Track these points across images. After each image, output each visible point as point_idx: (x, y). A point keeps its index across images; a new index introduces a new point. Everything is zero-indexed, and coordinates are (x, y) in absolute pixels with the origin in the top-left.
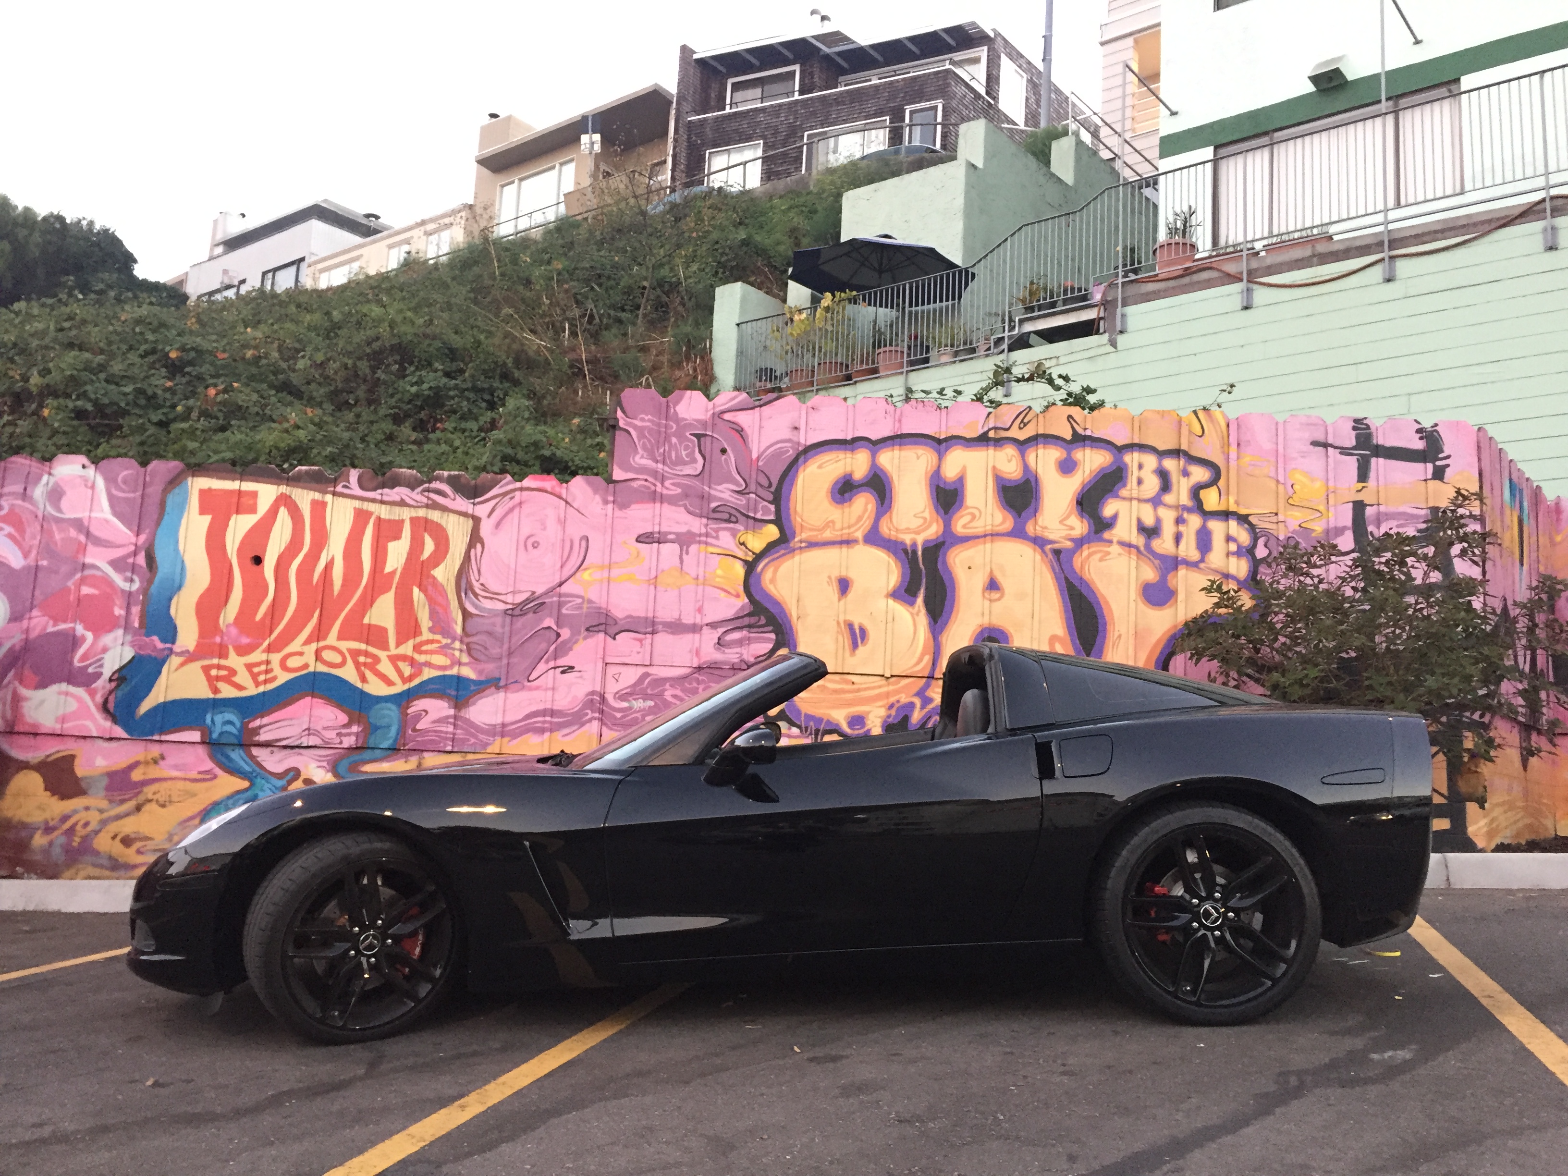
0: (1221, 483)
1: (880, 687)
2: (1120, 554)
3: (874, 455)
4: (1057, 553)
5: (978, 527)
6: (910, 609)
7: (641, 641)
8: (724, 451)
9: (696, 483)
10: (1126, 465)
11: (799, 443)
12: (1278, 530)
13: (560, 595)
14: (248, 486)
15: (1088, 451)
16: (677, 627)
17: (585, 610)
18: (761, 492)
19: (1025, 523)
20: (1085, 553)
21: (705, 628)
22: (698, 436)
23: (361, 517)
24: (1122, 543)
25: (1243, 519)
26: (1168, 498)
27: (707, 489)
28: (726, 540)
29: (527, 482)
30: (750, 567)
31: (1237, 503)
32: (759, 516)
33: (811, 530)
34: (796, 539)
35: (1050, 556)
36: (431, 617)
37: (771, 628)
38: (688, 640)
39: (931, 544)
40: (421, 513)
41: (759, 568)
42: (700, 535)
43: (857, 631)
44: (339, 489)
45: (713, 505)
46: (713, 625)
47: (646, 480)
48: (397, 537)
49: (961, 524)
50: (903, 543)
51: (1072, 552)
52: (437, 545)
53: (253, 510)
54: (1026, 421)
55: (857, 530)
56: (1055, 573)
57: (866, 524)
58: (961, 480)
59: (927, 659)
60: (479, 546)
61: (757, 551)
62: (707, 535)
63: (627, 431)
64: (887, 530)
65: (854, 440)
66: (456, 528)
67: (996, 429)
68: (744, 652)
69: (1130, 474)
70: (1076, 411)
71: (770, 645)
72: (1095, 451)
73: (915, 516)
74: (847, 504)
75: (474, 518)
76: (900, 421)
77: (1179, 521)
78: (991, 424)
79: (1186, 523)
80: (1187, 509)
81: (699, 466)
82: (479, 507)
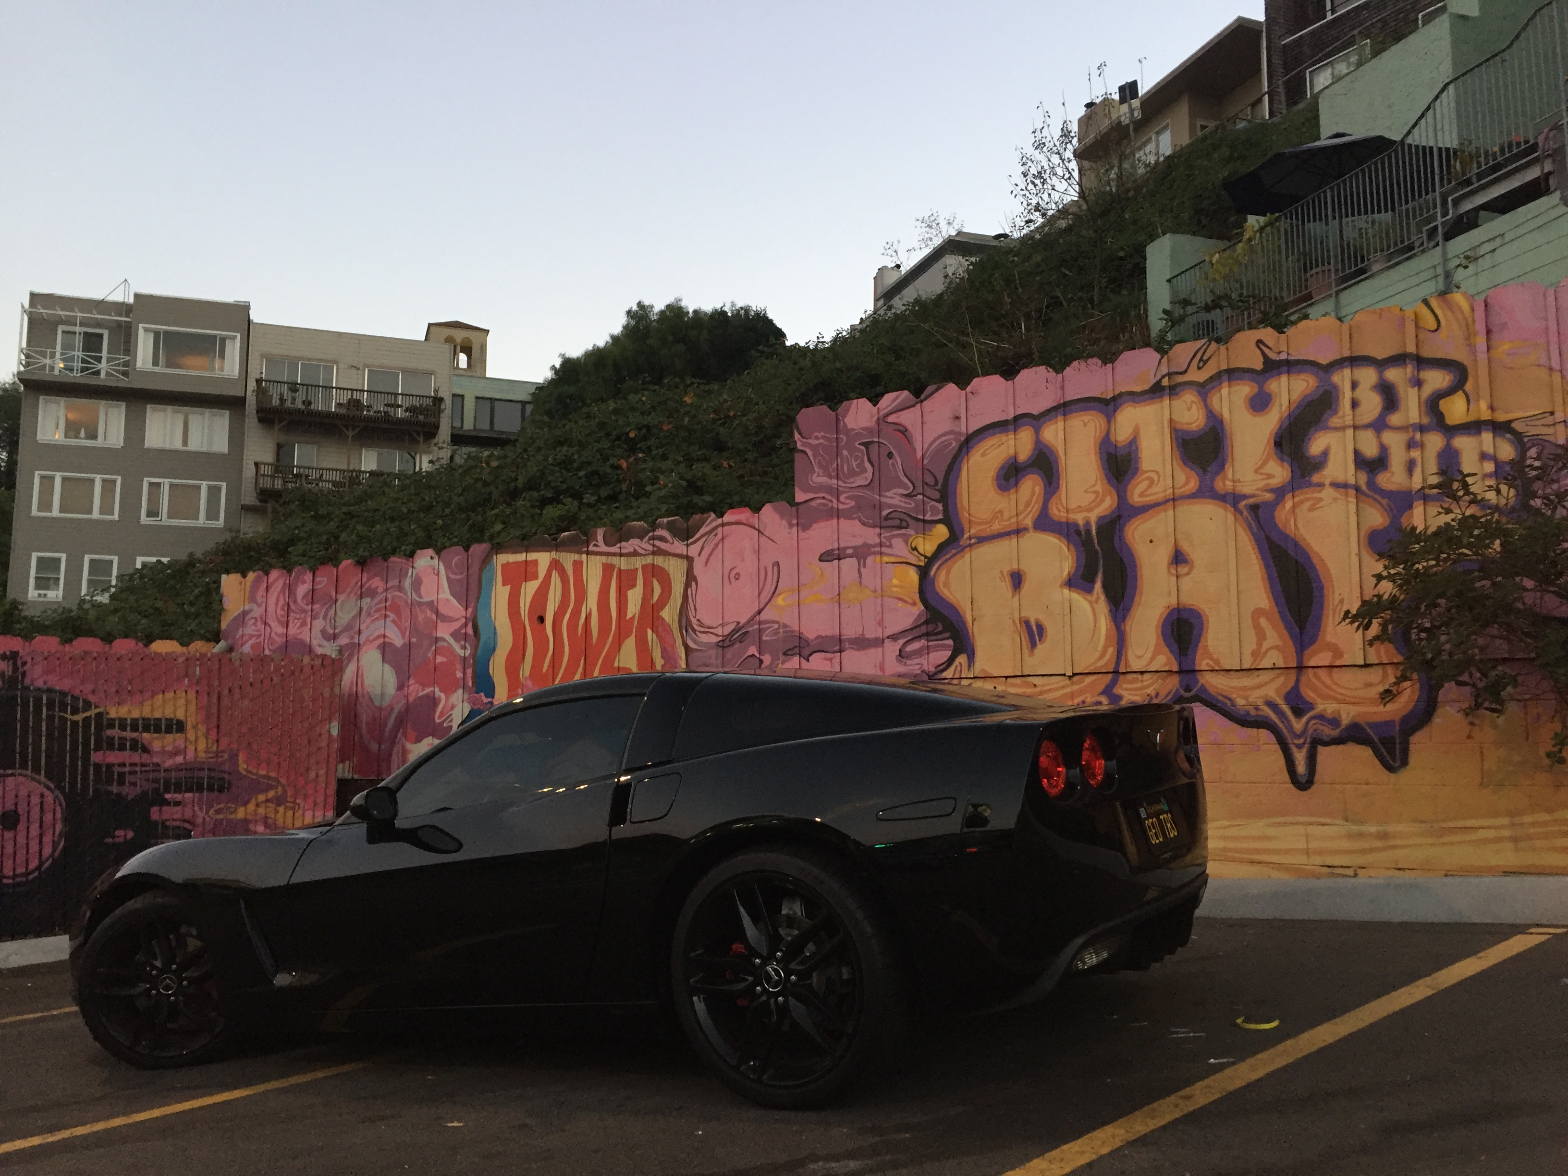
0: (1468, 386)
1: (1063, 687)
2: (1335, 499)
3: (1037, 432)
4: (1254, 508)
5: (1159, 491)
6: (1089, 597)
7: (831, 660)
8: (890, 455)
9: (867, 493)
10: (1335, 387)
11: (960, 433)
12: (1555, 435)
13: (760, 623)
14: (532, 556)
15: (1284, 379)
16: (862, 643)
17: (781, 635)
18: (929, 492)
19: (1213, 480)
20: (1289, 504)
21: (887, 641)
22: (866, 445)
23: (608, 569)
24: (1335, 485)
25: (1501, 428)
26: (1395, 419)
27: (878, 497)
28: (899, 547)
29: (728, 517)
30: (924, 572)
31: (1492, 408)
32: (928, 517)
33: (980, 524)
34: (966, 536)
35: (1245, 513)
36: (663, 655)
37: (947, 635)
38: (874, 654)
39: (1105, 521)
40: (649, 560)
41: (932, 573)
42: (874, 546)
43: (1034, 628)
44: (591, 548)
45: (884, 513)
46: (894, 637)
47: (824, 498)
48: (634, 586)
49: (1138, 493)
50: (1076, 525)
51: (1272, 506)
52: (662, 588)
53: (535, 577)
54: (1205, 358)
55: (1025, 518)
56: (1253, 534)
57: (1035, 509)
58: (1134, 442)
59: (1111, 650)
60: (694, 584)
61: (929, 555)
62: (881, 545)
63: (805, 453)
64: (1057, 512)
65: (1017, 418)
66: (676, 569)
67: (1170, 375)
68: (925, 662)
69: (1341, 397)
70: (1267, 334)
71: (949, 653)
72: (1293, 377)
73: (1086, 491)
74: (1013, 490)
75: (689, 559)
76: (1062, 388)
77: (1411, 445)
78: (1164, 370)
79: (1422, 446)
80: (1422, 429)
81: (869, 475)
82: (691, 548)
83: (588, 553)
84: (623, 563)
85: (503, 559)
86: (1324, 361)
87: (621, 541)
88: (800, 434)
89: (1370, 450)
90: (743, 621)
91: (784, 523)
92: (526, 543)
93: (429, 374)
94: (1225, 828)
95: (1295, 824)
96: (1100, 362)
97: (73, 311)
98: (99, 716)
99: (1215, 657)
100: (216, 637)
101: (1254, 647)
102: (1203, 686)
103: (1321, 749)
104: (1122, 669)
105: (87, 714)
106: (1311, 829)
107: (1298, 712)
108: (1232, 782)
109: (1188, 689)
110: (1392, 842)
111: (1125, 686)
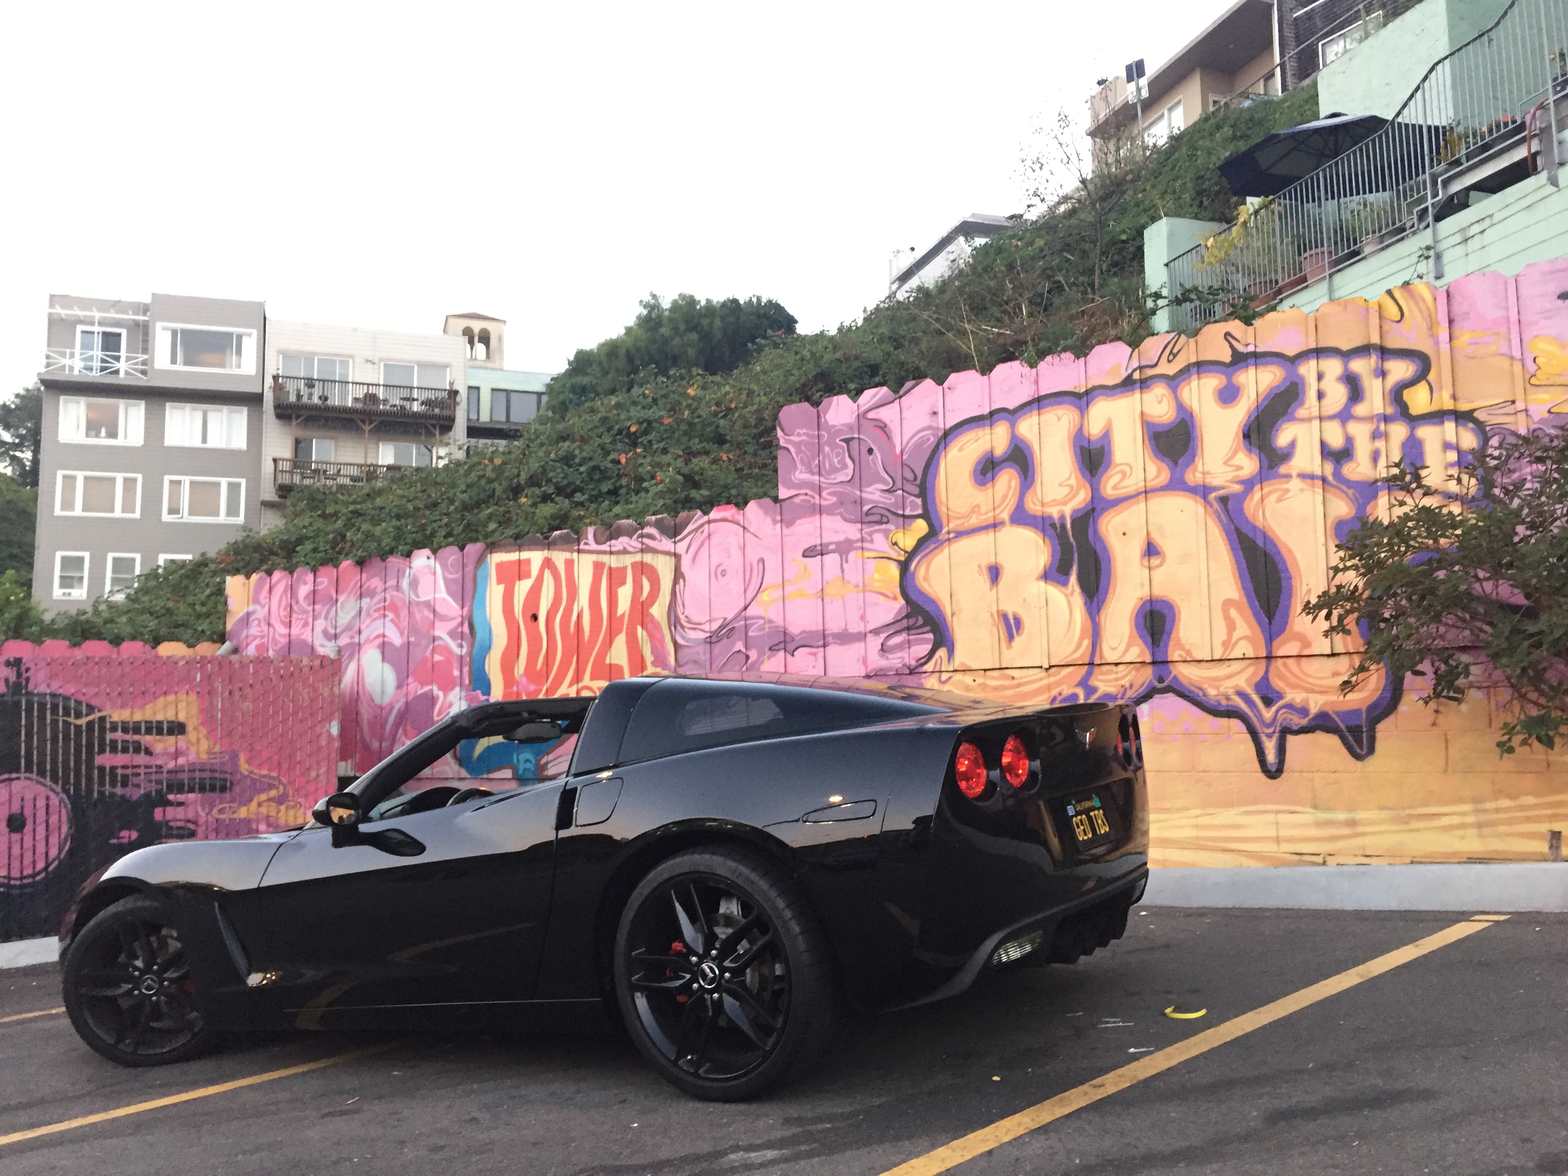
0: (1431, 377)
1: (1041, 679)
2: (1302, 490)
4: (1224, 500)
5: (1134, 483)
6: (1064, 590)
7: (815, 654)
8: (870, 451)
9: (848, 488)
10: (1302, 379)
11: (938, 429)
12: (1517, 423)
13: (746, 619)
14: (525, 555)
15: (1252, 371)
16: (845, 638)
17: (767, 630)
18: (909, 487)
19: (1183, 472)
20: (1257, 495)
21: (869, 636)
22: (847, 441)
23: (598, 567)
24: (1303, 476)
25: (1462, 417)
26: (1360, 409)
27: (858, 493)
28: (880, 543)
29: (714, 514)
30: (904, 566)
31: (1454, 397)
32: (908, 512)
33: (958, 518)
34: (945, 530)
35: (1216, 506)
36: (653, 652)
37: (928, 628)
38: (857, 648)
39: (1079, 515)
40: (638, 557)
41: (912, 568)
42: (856, 541)
43: (1012, 621)
44: (582, 546)
45: (866, 508)
46: (876, 632)
47: (806, 494)
48: (623, 583)
49: (1110, 486)
50: (1050, 517)
51: (1241, 498)
52: (652, 585)
53: (528, 576)
54: (1175, 351)
55: (1002, 511)
56: (1223, 525)
57: (1011, 503)
58: (1106, 436)
59: (1086, 643)
60: (681, 581)
61: (909, 549)
62: (862, 540)
63: (788, 450)
64: (1033, 506)
65: (992, 414)
66: (664, 567)
67: (1141, 368)
68: (906, 656)
69: (1307, 389)
70: (1235, 326)
71: (929, 647)
72: (1261, 369)
73: (1060, 485)
74: (990, 484)
75: (677, 556)
76: (1037, 382)
77: (1375, 435)
78: (1135, 364)
79: (1386, 436)
80: (1386, 419)
81: (850, 471)
82: (679, 545)
83: (579, 551)
84: (614, 562)
85: (498, 557)
86: (1291, 352)
87: (610, 539)
88: (783, 430)
89: (1336, 441)
90: (730, 616)
91: (769, 520)
92: (519, 541)
93: (445, 366)
94: (1197, 817)
95: (1265, 812)
96: (1073, 357)
97: (91, 310)
98: (102, 720)
99: (1187, 647)
100: (222, 638)
101: (1224, 637)
102: (1175, 677)
103: (1291, 739)
104: (1097, 661)
105: (90, 718)
106: (1282, 818)
107: (1268, 702)
108: (1204, 771)
109: (1161, 680)
110: (1360, 829)
111: (1100, 677)
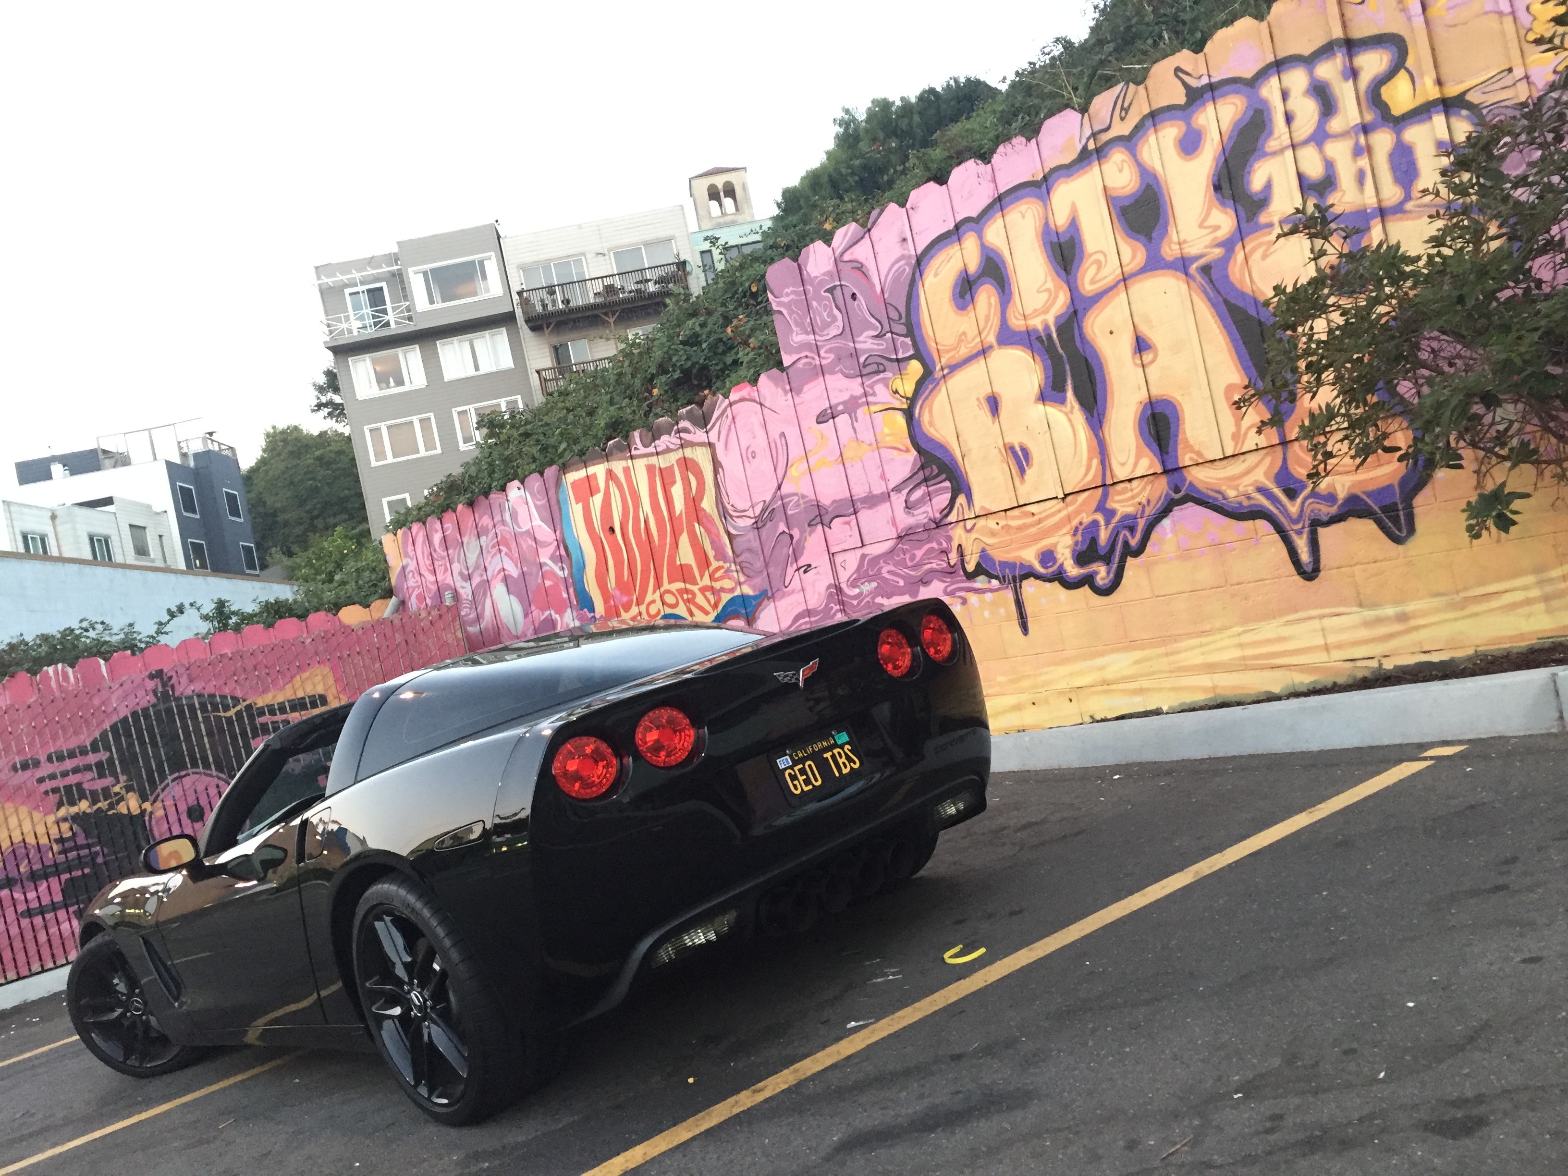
0: (1410, 63)
1: (1059, 511)
3: (980, 236)
4: (1206, 270)
5: (1111, 272)
6: (1063, 409)
7: (848, 523)
8: (854, 296)
9: (841, 342)
10: (1265, 103)
11: (910, 256)
12: (1517, 97)
13: (782, 498)
14: (591, 470)
15: (1210, 107)
16: (873, 501)
17: (802, 506)
18: (896, 328)
19: (1158, 247)
20: (1240, 256)
22: (831, 290)
23: (650, 469)
24: (1285, 222)
25: (1452, 105)
26: (1335, 125)
27: (852, 345)
28: (882, 393)
29: (733, 396)
30: (909, 414)
31: (1439, 82)
32: (900, 356)
33: (948, 351)
34: (938, 367)
35: (1198, 278)
36: (713, 548)
37: (943, 476)
38: (885, 509)
39: (1062, 321)
41: (917, 415)
42: (860, 398)
43: (1020, 453)
44: (634, 452)
45: (862, 360)
46: (897, 489)
47: (806, 357)
48: (674, 482)
49: (1088, 282)
50: (1036, 331)
51: (1223, 263)
52: (697, 479)
53: (598, 491)
54: (1126, 105)
55: (988, 334)
56: (1210, 300)
57: (995, 322)
58: (1074, 224)
59: (1095, 462)
60: (720, 470)
61: (910, 395)
62: (866, 394)
63: (780, 313)
64: (1016, 323)
65: (957, 227)
66: (703, 459)
67: (1094, 135)
68: (929, 509)
69: (1273, 113)
70: (1184, 58)
71: (949, 495)
72: (1220, 103)
73: (1038, 292)
74: (970, 307)
75: (711, 445)
76: (994, 180)
77: (1357, 152)
78: (1088, 132)
79: (1369, 150)
80: (1366, 129)
81: (840, 323)
82: (711, 434)
83: (632, 458)
84: (663, 462)
85: (573, 476)
86: (1248, 74)
87: (654, 440)
88: (772, 293)
89: (1315, 170)
90: (768, 500)
91: (780, 391)
92: (584, 458)
93: (669, 240)
94: (1239, 635)
95: (1309, 618)
96: (1024, 140)
98: (249, 707)
99: (1197, 448)
100: (389, 593)
101: (1233, 429)
102: (1191, 484)
103: (1322, 532)
104: (1109, 481)
105: (238, 708)
106: (1327, 622)
107: (1291, 494)
108: (1239, 584)
109: (1177, 490)
110: (1413, 623)
111: (1117, 498)
